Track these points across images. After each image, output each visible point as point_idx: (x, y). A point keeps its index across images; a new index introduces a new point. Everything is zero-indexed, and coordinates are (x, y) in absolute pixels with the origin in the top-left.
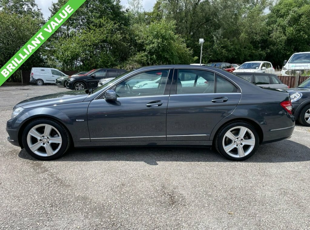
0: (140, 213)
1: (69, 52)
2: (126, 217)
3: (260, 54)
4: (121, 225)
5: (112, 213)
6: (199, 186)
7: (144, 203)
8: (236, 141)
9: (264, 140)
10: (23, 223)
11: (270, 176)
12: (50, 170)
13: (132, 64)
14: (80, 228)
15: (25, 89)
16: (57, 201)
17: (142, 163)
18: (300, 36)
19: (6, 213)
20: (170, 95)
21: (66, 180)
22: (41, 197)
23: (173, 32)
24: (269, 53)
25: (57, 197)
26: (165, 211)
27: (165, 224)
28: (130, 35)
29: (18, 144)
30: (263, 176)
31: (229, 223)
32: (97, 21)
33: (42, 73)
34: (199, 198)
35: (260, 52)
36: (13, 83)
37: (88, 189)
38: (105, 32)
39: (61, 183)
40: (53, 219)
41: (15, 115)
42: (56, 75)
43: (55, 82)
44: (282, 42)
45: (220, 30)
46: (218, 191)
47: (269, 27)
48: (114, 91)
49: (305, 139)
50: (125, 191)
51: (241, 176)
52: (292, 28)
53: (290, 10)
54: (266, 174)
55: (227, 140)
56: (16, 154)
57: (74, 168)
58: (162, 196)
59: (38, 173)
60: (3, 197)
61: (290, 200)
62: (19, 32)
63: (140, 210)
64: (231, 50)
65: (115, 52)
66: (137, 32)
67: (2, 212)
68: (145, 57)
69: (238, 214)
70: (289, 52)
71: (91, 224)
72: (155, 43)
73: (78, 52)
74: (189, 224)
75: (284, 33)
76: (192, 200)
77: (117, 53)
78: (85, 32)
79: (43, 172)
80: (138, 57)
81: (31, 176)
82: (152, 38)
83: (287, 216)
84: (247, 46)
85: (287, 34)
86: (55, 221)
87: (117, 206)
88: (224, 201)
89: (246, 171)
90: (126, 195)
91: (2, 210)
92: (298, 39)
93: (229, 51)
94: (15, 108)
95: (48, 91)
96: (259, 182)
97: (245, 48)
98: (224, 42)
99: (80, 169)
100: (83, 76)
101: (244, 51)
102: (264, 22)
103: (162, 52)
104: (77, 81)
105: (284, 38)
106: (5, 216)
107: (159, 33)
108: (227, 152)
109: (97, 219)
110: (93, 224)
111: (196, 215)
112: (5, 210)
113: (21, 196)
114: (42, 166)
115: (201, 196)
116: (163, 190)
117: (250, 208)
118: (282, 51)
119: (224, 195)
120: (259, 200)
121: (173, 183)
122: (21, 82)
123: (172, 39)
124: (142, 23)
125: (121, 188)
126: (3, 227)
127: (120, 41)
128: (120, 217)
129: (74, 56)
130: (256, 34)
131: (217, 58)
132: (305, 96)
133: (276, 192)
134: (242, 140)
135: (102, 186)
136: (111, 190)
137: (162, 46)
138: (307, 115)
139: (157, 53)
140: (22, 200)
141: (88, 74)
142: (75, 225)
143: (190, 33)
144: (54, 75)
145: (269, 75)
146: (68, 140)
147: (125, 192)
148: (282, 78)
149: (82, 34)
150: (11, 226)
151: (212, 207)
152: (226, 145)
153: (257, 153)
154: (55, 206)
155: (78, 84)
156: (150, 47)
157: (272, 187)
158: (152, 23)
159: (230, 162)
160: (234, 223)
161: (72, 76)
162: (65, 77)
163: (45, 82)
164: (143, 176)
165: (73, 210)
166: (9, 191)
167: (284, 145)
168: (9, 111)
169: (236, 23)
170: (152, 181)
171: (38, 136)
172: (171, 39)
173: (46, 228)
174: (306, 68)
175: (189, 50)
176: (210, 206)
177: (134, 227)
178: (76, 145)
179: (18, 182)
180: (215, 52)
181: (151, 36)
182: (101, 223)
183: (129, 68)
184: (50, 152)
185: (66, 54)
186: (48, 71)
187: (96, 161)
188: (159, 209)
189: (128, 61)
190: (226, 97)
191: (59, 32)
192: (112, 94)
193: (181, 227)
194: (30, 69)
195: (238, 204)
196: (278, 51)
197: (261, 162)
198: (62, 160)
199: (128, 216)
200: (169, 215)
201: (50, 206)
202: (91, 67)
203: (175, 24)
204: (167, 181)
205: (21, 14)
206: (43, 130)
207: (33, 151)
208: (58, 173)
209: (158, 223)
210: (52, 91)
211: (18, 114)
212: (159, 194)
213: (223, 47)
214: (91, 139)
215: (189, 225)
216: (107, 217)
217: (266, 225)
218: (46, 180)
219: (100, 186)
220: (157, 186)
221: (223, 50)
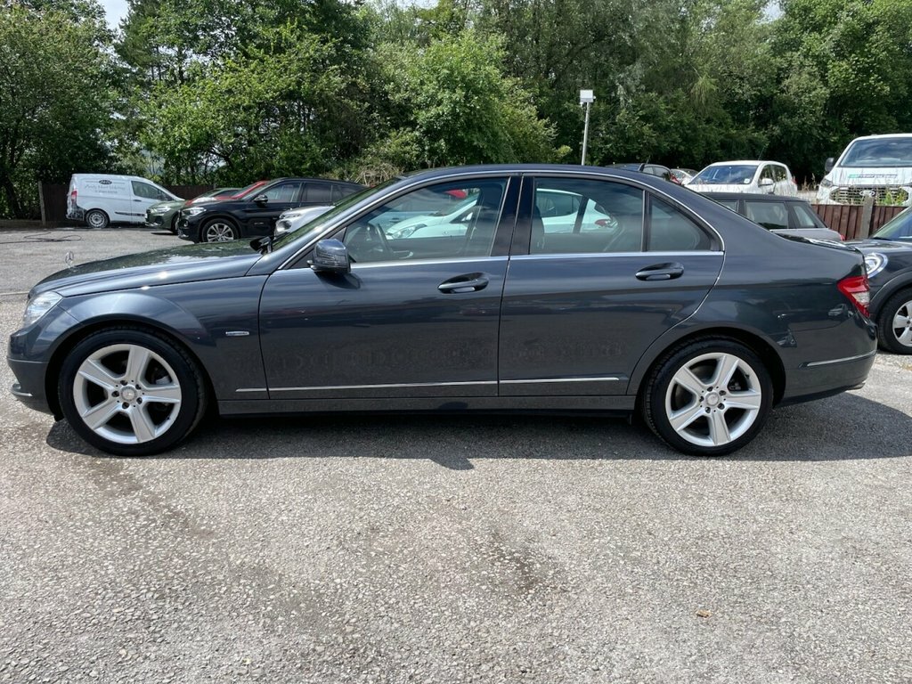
0: (434, 615)
1: (185, 128)
2: (393, 628)
3: (751, 141)
4: (379, 652)
5: (347, 616)
6: (601, 532)
7: (442, 585)
8: (704, 397)
9: (788, 393)
10: (76, 650)
11: (808, 502)
12: (147, 484)
13: (376, 165)
14: (252, 664)
15: (53, 240)
16: (176, 582)
17: (426, 464)
18: (867, 89)
19: (21, 621)
20: (512, 258)
21: (198, 516)
22: (125, 568)
23: (498, 71)
24: (779, 138)
25: (175, 568)
26: (508, 609)
27: (511, 648)
28: (369, 76)
29: (46, 405)
30: (787, 500)
31: (701, 644)
32: (269, 33)
33: (103, 192)
34: (605, 569)
35: (751, 133)
36: (16, 221)
37: (269, 543)
38: (294, 67)
39: (186, 524)
40: (168, 639)
41: (36, 317)
42: (146, 196)
43: (143, 220)
44: (816, 104)
45: (638, 65)
46: (659, 547)
47: (778, 59)
48: (341, 243)
49: (899, 390)
50: (381, 550)
51: (723, 501)
52: (844, 64)
53: (842, 8)
54: (795, 496)
55: (678, 393)
56: (40, 436)
57: (222, 480)
58: (493, 564)
59: (112, 494)
60: (7, 569)
61: (873, 571)
62: (31, 63)
63: (431, 607)
64: (667, 128)
65: (323, 131)
66: (390, 69)
67: (7, 615)
68: (415, 146)
69: (726, 616)
70: (834, 136)
71: (286, 650)
72: (445, 102)
73: (212, 127)
74: (584, 648)
75: (823, 76)
76: (586, 574)
77: (331, 134)
78: (234, 65)
79: (126, 493)
80: (392, 144)
81: (89, 504)
82: (433, 89)
83: (871, 621)
84: (715, 115)
85: (832, 80)
86: (175, 642)
87: (360, 596)
88: (679, 577)
89: (735, 487)
90: (387, 562)
91: (6, 609)
92: (864, 98)
93: (663, 130)
94: (32, 295)
95: (124, 245)
96: (776, 520)
97: (708, 121)
98: (647, 101)
99: (240, 483)
100: (229, 200)
101: (704, 130)
102: (766, 45)
103: (464, 131)
104: (211, 216)
105: (823, 92)
106: (17, 628)
107: (456, 73)
108: (677, 430)
109: (304, 637)
110: (293, 651)
111: (601, 619)
112: (16, 612)
113: (63, 565)
114: (122, 473)
115: (610, 561)
116: (496, 544)
117: (760, 599)
118: (815, 132)
119: (679, 558)
120: (784, 572)
121: (525, 525)
122: (40, 218)
123: (495, 90)
124: (407, 43)
125: (368, 539)
126: (14, 663)
127: (339, 94)
128: (373, 628)
129: (199, 140)
130: (742, 79)
131: (627, 151)
132: (894, 264)
133: (830, 549)
134: (722, 393)
135: (312, 533)
136: (337, 546)
137: (464, 112)
138: (899, 320)
139: (449, 133)
140: (65, 578)
141: (246, 194)
142: (236, 655)
143: (546, 75)
144: (139, 198)
145: (788, 202)
146: (201, 395)
147: (380, 553)
148: (822, 211)
149: (223, 71)
150: (37, 662)
151: (646, 595)
152: (675, 408)
153: (763, 434)
154: (171, 597)
155: (216, 225)
156: (429, 115)
157: (816, 532)
158: (434, 41)
159: (686, 459)
160: (717, 643)
161: (196, 201)
162: (173, 204)
163: (113, 217)
164: (433, 501)
165: (229, 608)
166: (24, 550)
167: (838, 409)
168: (9, 306)
169: (683, 45)
170: (461, 518)
171: (107, 381)
172: (491, 91)
173: (149, 665)
174: (892, 182)
175: (546, 126)
176: (641, 592)
177: (417, 659)
178: (224, 410)
179: (51, 522)
180: (621, 132)
181: (431, 82)
182: (317, 648)
183: (368, 178)
184: (145, 431)
185: (177, 134)
186: (123, 186)
187: (286, 459)
188: (490, 603)
189: (364, 158)
190: (678, 265)
191: (152, 66)
192: (336, 253)
193: (561, 657)
194: (68, 180)
195: (723, 584)
196: (804, 133)
197: (778, 460)
198: (183, 455)
199: (396, 625)
200: (519, 622)
201: (156, 596)
202: (251, 173)
203: (503, 47)
204: (506, 516)
205: (37, 8)
206: (123, 362)
207: (92, 428)
208: (174, 494)
209: (489, 645)
210: (135, 246)
211: (43, 312)
212: (485, 556)
213: (645, 118)
214: (270, 389)
215: (583, 652)
216: (333, 629)
217: (812, 647)
218: (137, 517)
219: (305, 532)
220: (477, 532)
221: (644, 128)
